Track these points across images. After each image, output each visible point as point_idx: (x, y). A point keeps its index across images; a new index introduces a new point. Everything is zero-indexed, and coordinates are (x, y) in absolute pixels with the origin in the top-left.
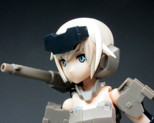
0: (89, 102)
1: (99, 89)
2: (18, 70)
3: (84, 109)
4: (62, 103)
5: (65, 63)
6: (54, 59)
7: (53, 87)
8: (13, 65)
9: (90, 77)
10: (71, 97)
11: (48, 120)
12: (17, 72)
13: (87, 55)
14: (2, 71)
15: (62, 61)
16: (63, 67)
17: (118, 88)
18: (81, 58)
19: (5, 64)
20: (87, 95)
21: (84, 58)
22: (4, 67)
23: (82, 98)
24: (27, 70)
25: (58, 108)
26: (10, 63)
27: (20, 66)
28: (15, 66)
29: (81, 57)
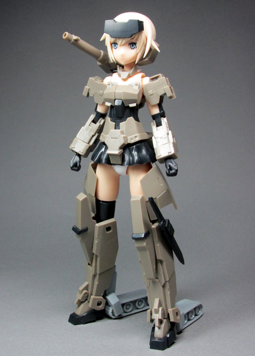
0: (125, 80)
1: (135, 73)
2: (76, 40)
3: (119, 84)
4: (103, 78)
5: (117, 46)
6: (104, 40)
7: (100, 66)
8: (73, 35)
9: (135, 62)
10: (112, 76)
11: (88, 88)
12: (75, 42)
13: (137, 45)
14: (64, 38)
15: (114, 44)
16: (114, 49)
17: (150, 77)
18: (133, 46)
19: (67, 33)
20: (125, 74)
21: (134, 46)
22: (65, 35)
23: (120, 75)
24: (83, 43)
25: (99, 82)
26: (72, 34)
27: (79, 38)
28: (74, 37)
29: (133, 44)
